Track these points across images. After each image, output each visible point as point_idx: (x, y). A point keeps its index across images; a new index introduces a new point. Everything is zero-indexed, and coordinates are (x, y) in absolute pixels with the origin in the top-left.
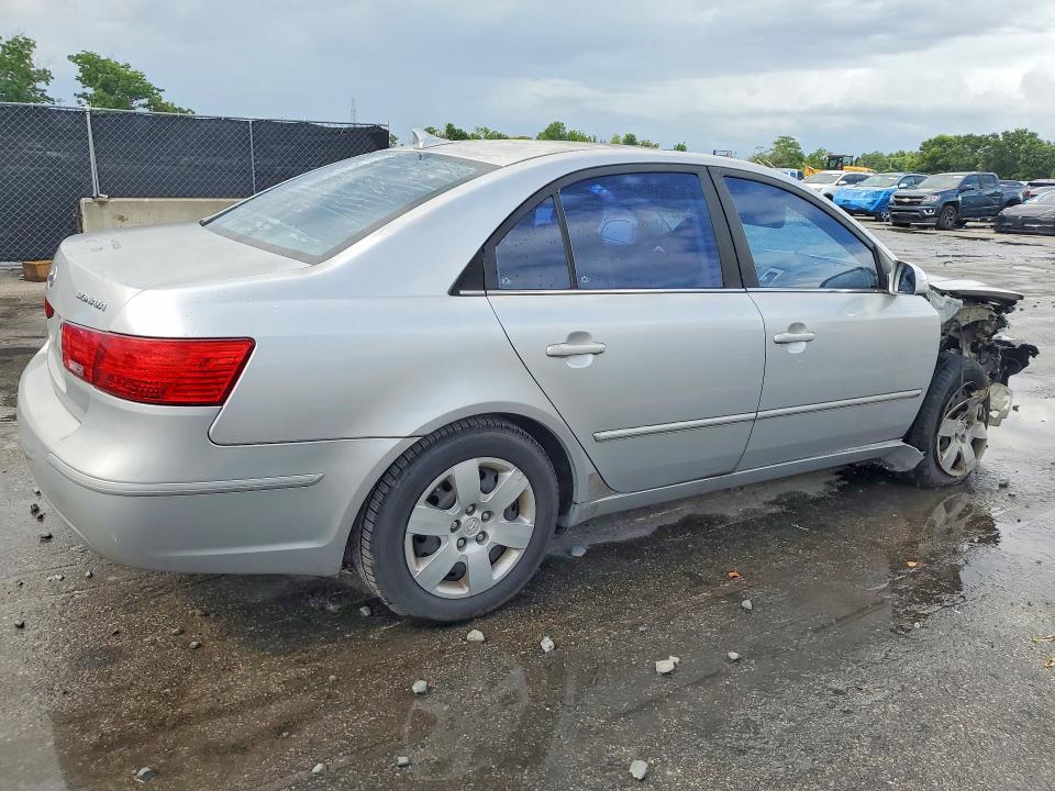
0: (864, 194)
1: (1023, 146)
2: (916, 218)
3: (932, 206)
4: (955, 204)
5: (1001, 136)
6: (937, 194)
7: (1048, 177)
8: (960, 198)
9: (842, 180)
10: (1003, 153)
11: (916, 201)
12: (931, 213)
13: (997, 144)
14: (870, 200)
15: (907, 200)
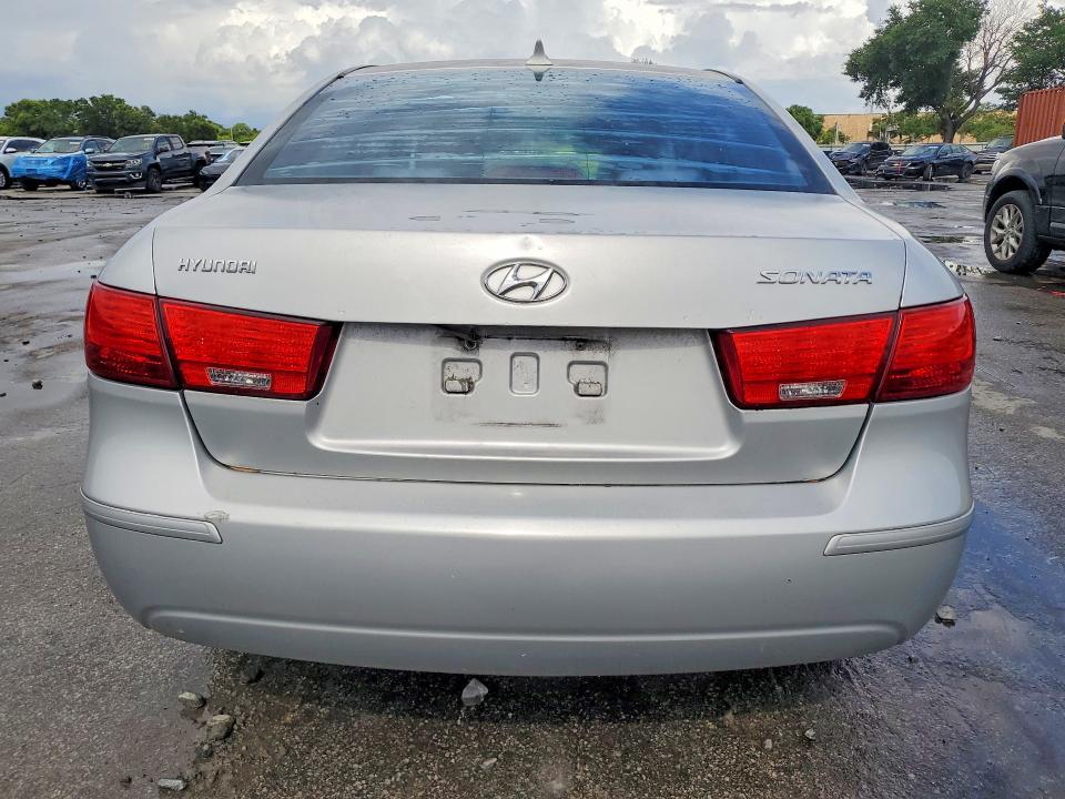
0: (50, 162)
1: (114, 113)
2: (123, 184)
3: (135, 169)
4: (156, 166)
5: (90, 102)
6: (138, 157)
7: (215, 139)
8: (158, 160)
9: (8, 147)
10: (98, 119)
11: (118, 165)
12: (138, 177)
13: (88, 110)
14: (60, 167)
15: (108, 165)
